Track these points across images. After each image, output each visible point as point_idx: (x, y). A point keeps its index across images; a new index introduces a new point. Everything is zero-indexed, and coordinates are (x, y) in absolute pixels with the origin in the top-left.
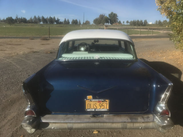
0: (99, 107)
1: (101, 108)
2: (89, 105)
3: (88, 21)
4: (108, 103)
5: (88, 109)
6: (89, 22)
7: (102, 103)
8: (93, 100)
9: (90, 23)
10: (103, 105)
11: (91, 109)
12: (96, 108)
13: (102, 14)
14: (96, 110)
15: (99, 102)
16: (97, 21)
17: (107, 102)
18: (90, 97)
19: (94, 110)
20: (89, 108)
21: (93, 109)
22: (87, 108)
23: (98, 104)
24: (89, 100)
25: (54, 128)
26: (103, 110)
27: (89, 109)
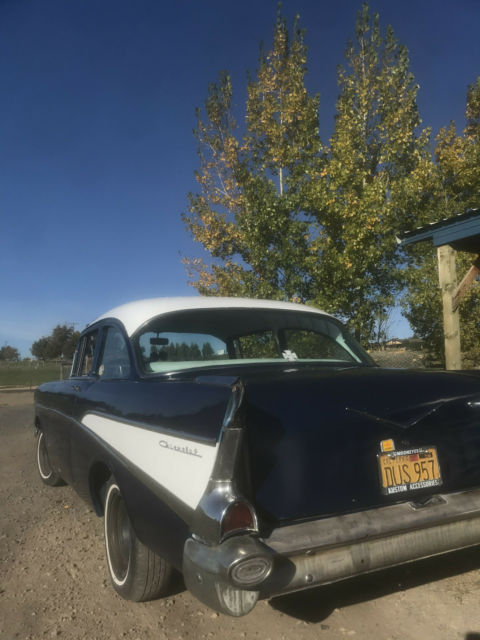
0: (415, 477)
1: (422, 479)
2: (389, 471)
3: (9, 347)
4: (435, 457)
5: (389, 487)
6: (16, 350)
7: (420, 461)
8: (399, 453)
9: (17, 355)
10: (424, 466)
11: (398, 485)
12: (408, 480)
13: (61, 326)
14: (411, 487)
15: (413, 457)
16: (45, 346)
17: (431, 454)
18: (387, 445)
19: (405, 488)
20: (391, 484)
21: (401, 485)
22: (385, 485)
23: (411, 465)
24: (386, 453)
25: (310, 579)
26: (429, 484)
27: (392, 486)
